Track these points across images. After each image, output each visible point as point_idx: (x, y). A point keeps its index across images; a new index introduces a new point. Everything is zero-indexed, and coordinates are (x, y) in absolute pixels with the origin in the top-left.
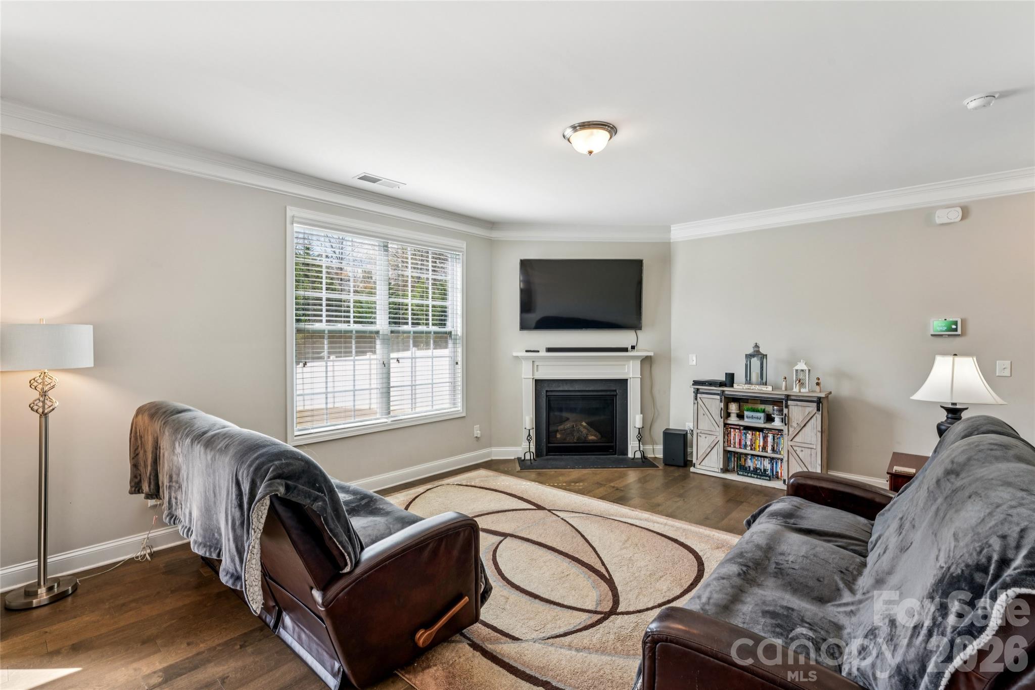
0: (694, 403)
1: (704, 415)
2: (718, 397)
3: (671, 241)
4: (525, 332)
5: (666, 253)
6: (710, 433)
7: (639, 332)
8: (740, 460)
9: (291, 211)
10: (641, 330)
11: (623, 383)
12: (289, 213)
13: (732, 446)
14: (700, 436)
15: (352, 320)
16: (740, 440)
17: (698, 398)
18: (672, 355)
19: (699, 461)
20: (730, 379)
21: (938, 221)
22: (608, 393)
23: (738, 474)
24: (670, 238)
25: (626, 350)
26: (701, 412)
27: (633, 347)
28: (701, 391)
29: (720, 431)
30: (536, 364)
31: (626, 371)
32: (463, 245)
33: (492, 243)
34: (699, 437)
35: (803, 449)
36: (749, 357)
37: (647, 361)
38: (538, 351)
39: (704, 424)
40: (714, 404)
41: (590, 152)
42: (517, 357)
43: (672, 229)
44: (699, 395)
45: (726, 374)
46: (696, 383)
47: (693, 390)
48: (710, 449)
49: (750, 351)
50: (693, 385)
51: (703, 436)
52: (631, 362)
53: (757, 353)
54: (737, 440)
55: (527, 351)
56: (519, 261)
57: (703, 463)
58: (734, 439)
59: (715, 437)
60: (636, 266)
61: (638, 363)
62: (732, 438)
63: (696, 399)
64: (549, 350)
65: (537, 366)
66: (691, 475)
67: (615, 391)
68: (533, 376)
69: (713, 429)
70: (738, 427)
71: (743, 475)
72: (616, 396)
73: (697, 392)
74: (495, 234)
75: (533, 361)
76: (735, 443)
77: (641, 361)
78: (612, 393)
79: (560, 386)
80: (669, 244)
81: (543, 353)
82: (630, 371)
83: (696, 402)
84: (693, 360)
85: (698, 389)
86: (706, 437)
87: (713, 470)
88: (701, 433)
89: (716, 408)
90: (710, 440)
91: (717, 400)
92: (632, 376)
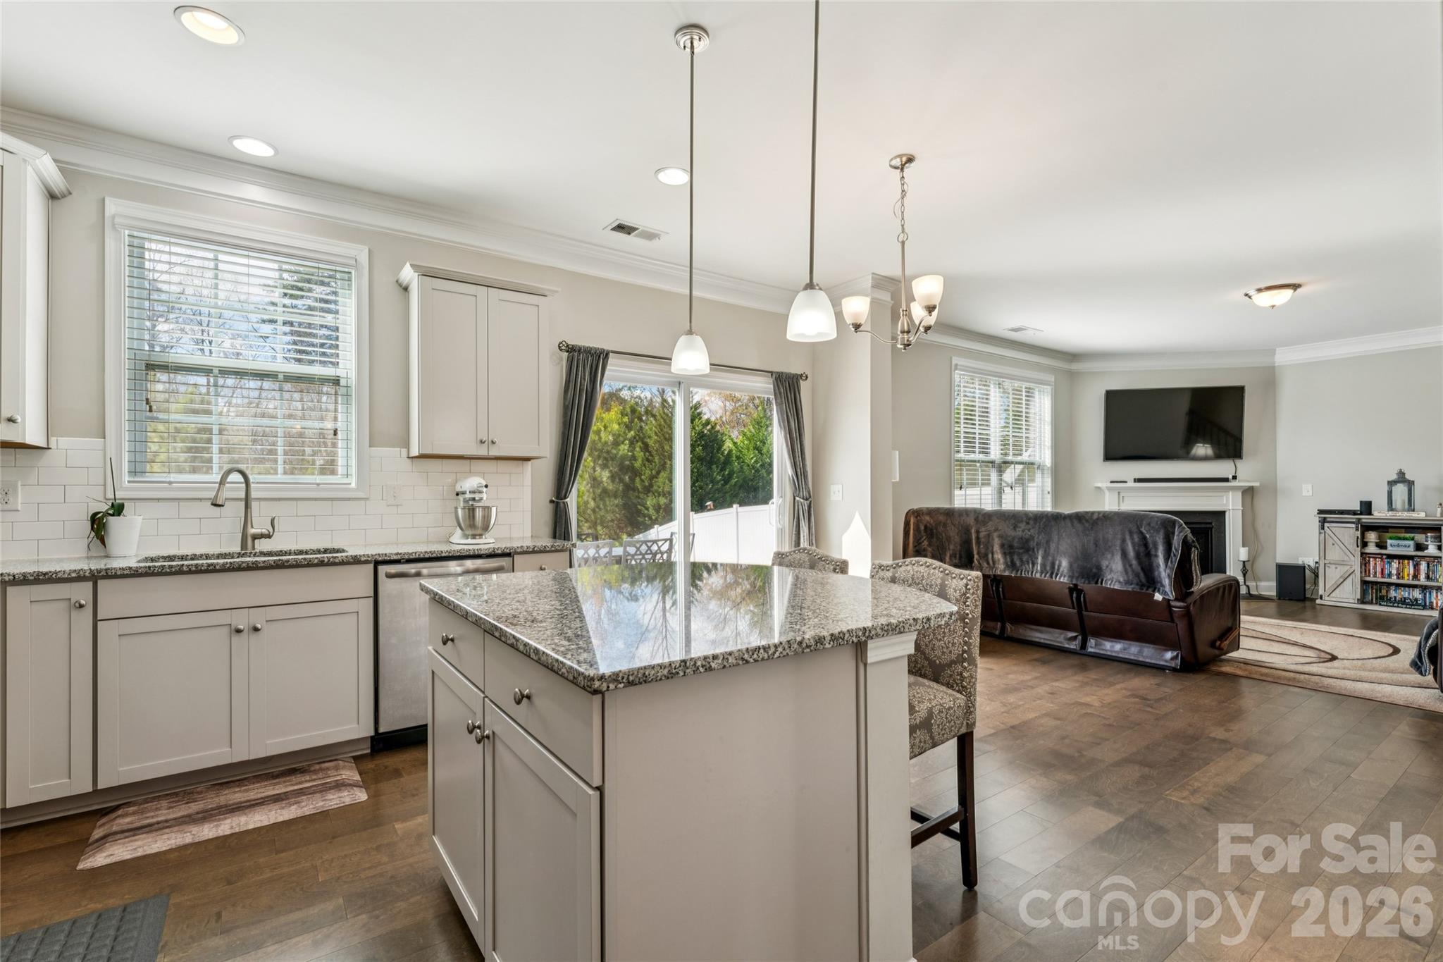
0: (1320, 533)
1: (1333, 544)
2: (1354, 526)
3: (1276, 365)
4: (1108, 463)
5: (1270, 378)
6: (1342, 563)
7: (1238, 462)
8: (1381, 592)
9: (955, 360)
10: (1242, 459)
11: (1220, 515)
12: (953, 363)
13: (1372, 575)
14: (1329, 567)
15: (977, 450)
16: (1382, 569)
17: (1326, 528)
18: (1279, 485)
19: (1327, 594)
20: (1367, 507)
22: (1203, 526)
23: (1381, 605)
24: (1275, 362)
25: (1226, 480)
26: (1329, 542)
27: (1235, 478)
28: (1328, 520)
29: (1356, 562)
30: (1122, 495)
31: (1225, 502)
32: (1051, 378)
33: (1073, 376)
34: (1327, 568)
36: (1391, 484)
37: (1249, 493)
38: (1127, 482)
39: (1334, 554)
40: (1348, 534)
41: (1273, 306)
42: (1099, 488)
43: (1277, 352)
44: (1326, 525)
45: (1361, 502)
46: (1321, 512)
47: (1317, 519)
48: (1342, 580)
49: (1393, 476)
50: (1318, 513)
51: (1333, 566)
52: (1231, 493)
53: (1401, 479)
54: (1379, 570)
55: (1111, 482)
56: (1104, 392)
57: (1333, 594)
58: (1375, 568)
59: (1349, 567)
60: (1237, 393)
61: (1239, 494)
62: (1372, 568)
63: (1323, 528)
64: (1139, 480)
65: (1124, 497)
66: (1318, 606)
67: (1211, 523)
69: (1346, 558)
70: (1380, 556)
71: (1387, 606)
72: (1211, 528)
73: (1323, 521)
74: (1075, 367)
75: (1119, 493)
76: (1375, 572)
77: (1242, 492)
78: (1208, 526)
80: (1273, 368)
81: (1131, 484)
82: (1230, 503)
83: (1322, 531)
84: (1307, 490)
85: (1325, 518)
86: (1336, 568)
87: (1347, 601)
88: (1330, 563)
89: (1350, 537)
90: (1342, 570)
91: (1351, 529)
92: (1231, 508)
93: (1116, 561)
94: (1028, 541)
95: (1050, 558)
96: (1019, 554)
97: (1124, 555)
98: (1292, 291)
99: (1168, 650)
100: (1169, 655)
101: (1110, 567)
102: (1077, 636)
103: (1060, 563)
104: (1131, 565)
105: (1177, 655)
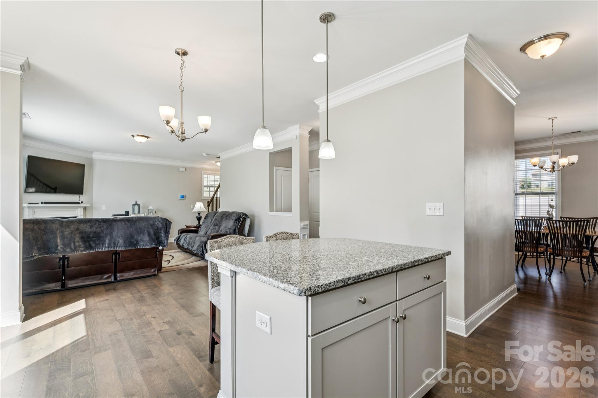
5: (91, 163)
7: (81, 196)
18: (94, 205)
24: (92, 157)
25: (79, 203)
27: (82, 202)
30: (34, 210)
31: (77, 213)
36: (134, 205)
37: (85, 209)
38: (38, 204)
41: (141, 142)
43: (93, 153)
45: (126, 212)
49: (134, 203)
50: (113, 216)
52: (79, 209)
53: (136, 204)
55: (30, 204)
56: (26, 157)
60: (82, 166)
61: (82, 209)
64: (42, 203)
80: (92, 159)
81: (40, 205)
82: (79, 212)
84: (104, 207)
92: (79, 215)
93: (145, 236)
94: (99, 233)
95: (113, 240)
96: (93, 241)
97: (149, 234)
98: (146, 138)
99: (152, 269)
100: (153, 270)
101: (142, 240)
102: (111, 275)
103: (118, 242)
104: (152, 238)
105: (156, 269)
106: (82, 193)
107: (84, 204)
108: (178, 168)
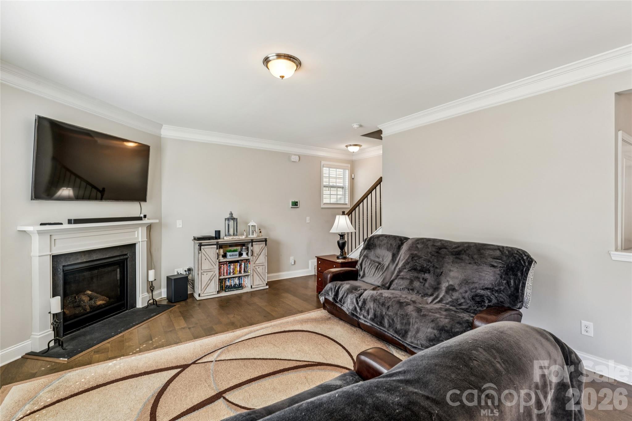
0: (199, 253)
1: (205, 259)
2: (215, 246)
3: (162, 136)
4: (38, 203)
6: (210, 270)
7: (142, 203)
8: (222, 283)
10: (146, 202)
11: (132, 247)
13: (222, 275)
14: (203, 274)
16: (227, 270)
17: (202, 249)
19: (201, 292)
20: (218, 234)
21: (292, 160)
22: (122, 257)
23: (226, 291)
24: (161, 135)
25: (140, 219)
26: (203, 258)
27: (145, 217)
28: (203, 244)
29: (216, 268)
30: (54, 238)
31: (136, 236)
34: (202, 275)
35: (259, 267)
36: (228, 219)
38: (61, 224)
39: (206, 266)
40: (211, 251)
42: (25, 232)
43: (163, 127)
44: (202, 247)
45: (216, 231)
46: (195, 239)
47: (197, 244)
48: (210, 281)
49: (228, 216)
51: (205, 274)
52: (140, 229)
53: (231, 218)
54: (225, 271)
55: (42, 224)
57: (205, 292)
58: (224, 270)
59: (213, 272)
61: (145, 229)
62: (222, 270)
63: (200, 250)
65: (55, 240)
66: (197, 302)
67: (126, 255)
68: (50, 251)
69: (211, 267)
70: (226, 263)
71: (228, 291)
72: (127, 259)
73: (200, 245)
75: (50, 235)
76: (224, 273)
77: (147, 227)
78: (125, 257)
79: (78, 259)
80: (161, 138)
81: (66, 226)
82: (140, 237)
83: (200, 252)
84: (179, 224)
85: (201, 243)
86: (207, 274)
87: (212, 294)
88: (204, 272)
89: (214, 254)
90: (210, 274)
91: (214, 249)
92: (140, 240)
98: (296, 68)
106: (144, 200)
107: (148, 219)
108: (287, 156)
